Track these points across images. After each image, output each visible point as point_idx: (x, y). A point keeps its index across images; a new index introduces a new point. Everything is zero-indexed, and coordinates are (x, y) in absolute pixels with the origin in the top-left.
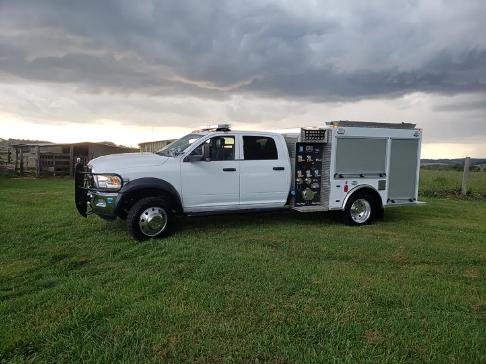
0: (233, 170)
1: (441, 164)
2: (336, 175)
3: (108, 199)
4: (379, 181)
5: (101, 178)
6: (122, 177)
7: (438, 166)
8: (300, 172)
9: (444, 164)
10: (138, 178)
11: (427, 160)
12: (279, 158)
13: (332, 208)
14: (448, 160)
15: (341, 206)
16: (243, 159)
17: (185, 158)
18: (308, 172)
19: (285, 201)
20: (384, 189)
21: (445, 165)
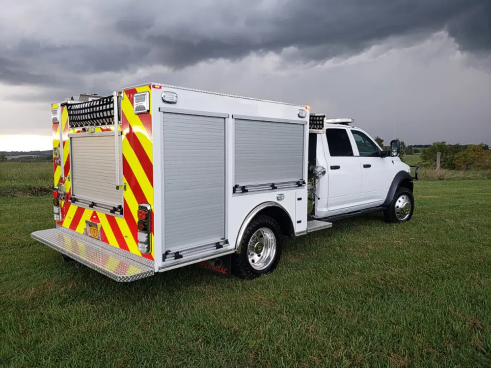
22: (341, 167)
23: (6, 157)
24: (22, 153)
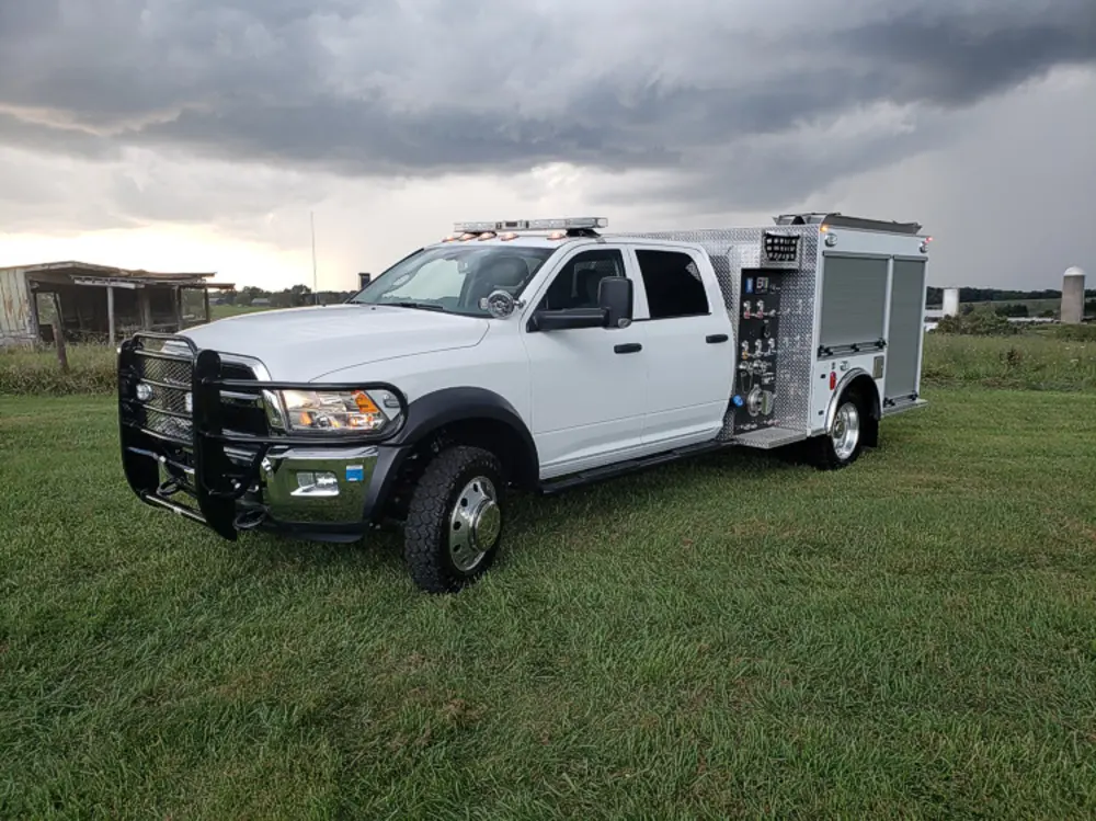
0: (635, 348)
2: (821, 348)
3: (348, 468)
4: (876, 358)
5: (294, 399)
6: (403, 389)
8: (745, 345)
10: (434, 390)
12: (711, 310)
13: (813, 432)
15: (823, 426)
16: (648, 316)
17: (531, 319)
18: (758, 343)
19: (719, 424)
20: (881, 377)
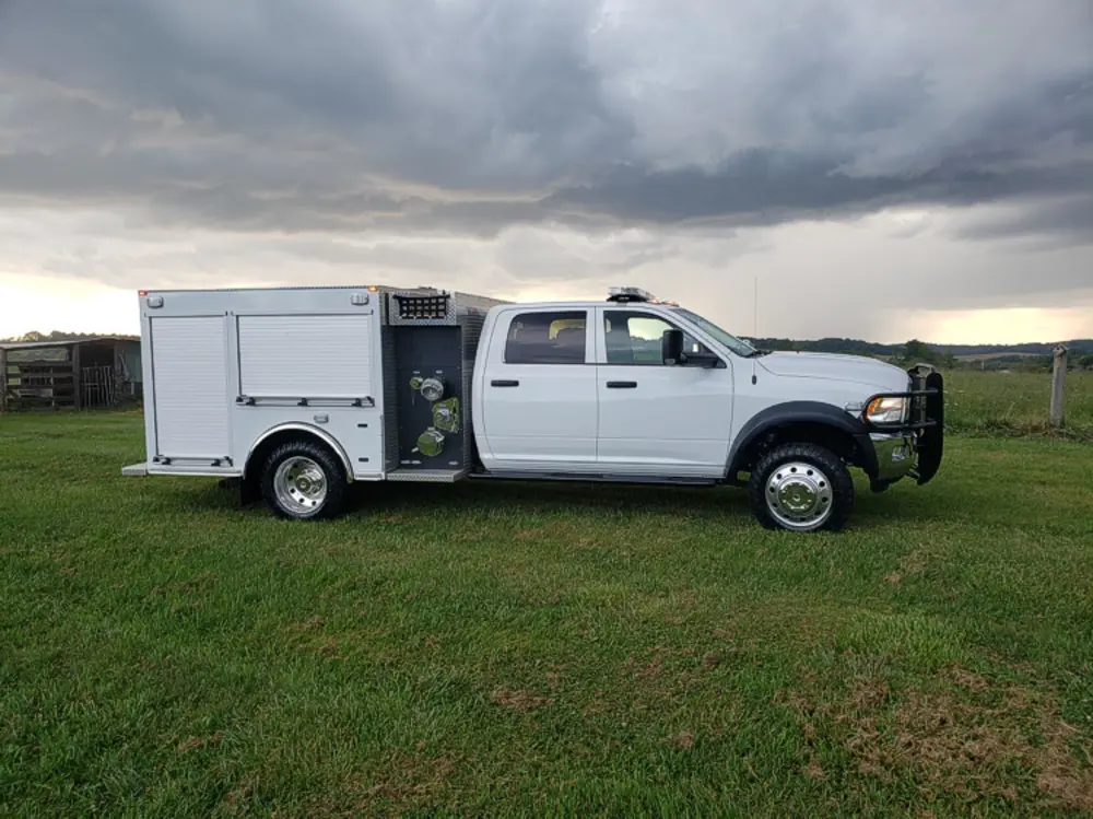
1: (1021, 354)
7: (1013, 359)
9: (1029, 355)
11: (990, 346)
14: (1039, 345)
21: (1031, 358)
22: (520, 383)
23: (955, 357)
24: (999, 348)
